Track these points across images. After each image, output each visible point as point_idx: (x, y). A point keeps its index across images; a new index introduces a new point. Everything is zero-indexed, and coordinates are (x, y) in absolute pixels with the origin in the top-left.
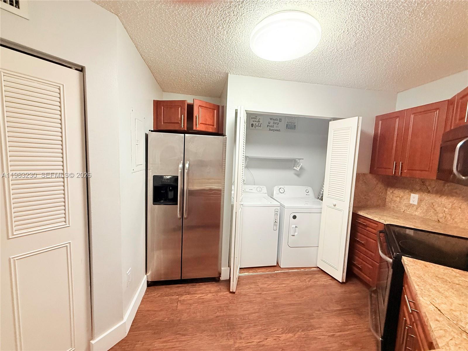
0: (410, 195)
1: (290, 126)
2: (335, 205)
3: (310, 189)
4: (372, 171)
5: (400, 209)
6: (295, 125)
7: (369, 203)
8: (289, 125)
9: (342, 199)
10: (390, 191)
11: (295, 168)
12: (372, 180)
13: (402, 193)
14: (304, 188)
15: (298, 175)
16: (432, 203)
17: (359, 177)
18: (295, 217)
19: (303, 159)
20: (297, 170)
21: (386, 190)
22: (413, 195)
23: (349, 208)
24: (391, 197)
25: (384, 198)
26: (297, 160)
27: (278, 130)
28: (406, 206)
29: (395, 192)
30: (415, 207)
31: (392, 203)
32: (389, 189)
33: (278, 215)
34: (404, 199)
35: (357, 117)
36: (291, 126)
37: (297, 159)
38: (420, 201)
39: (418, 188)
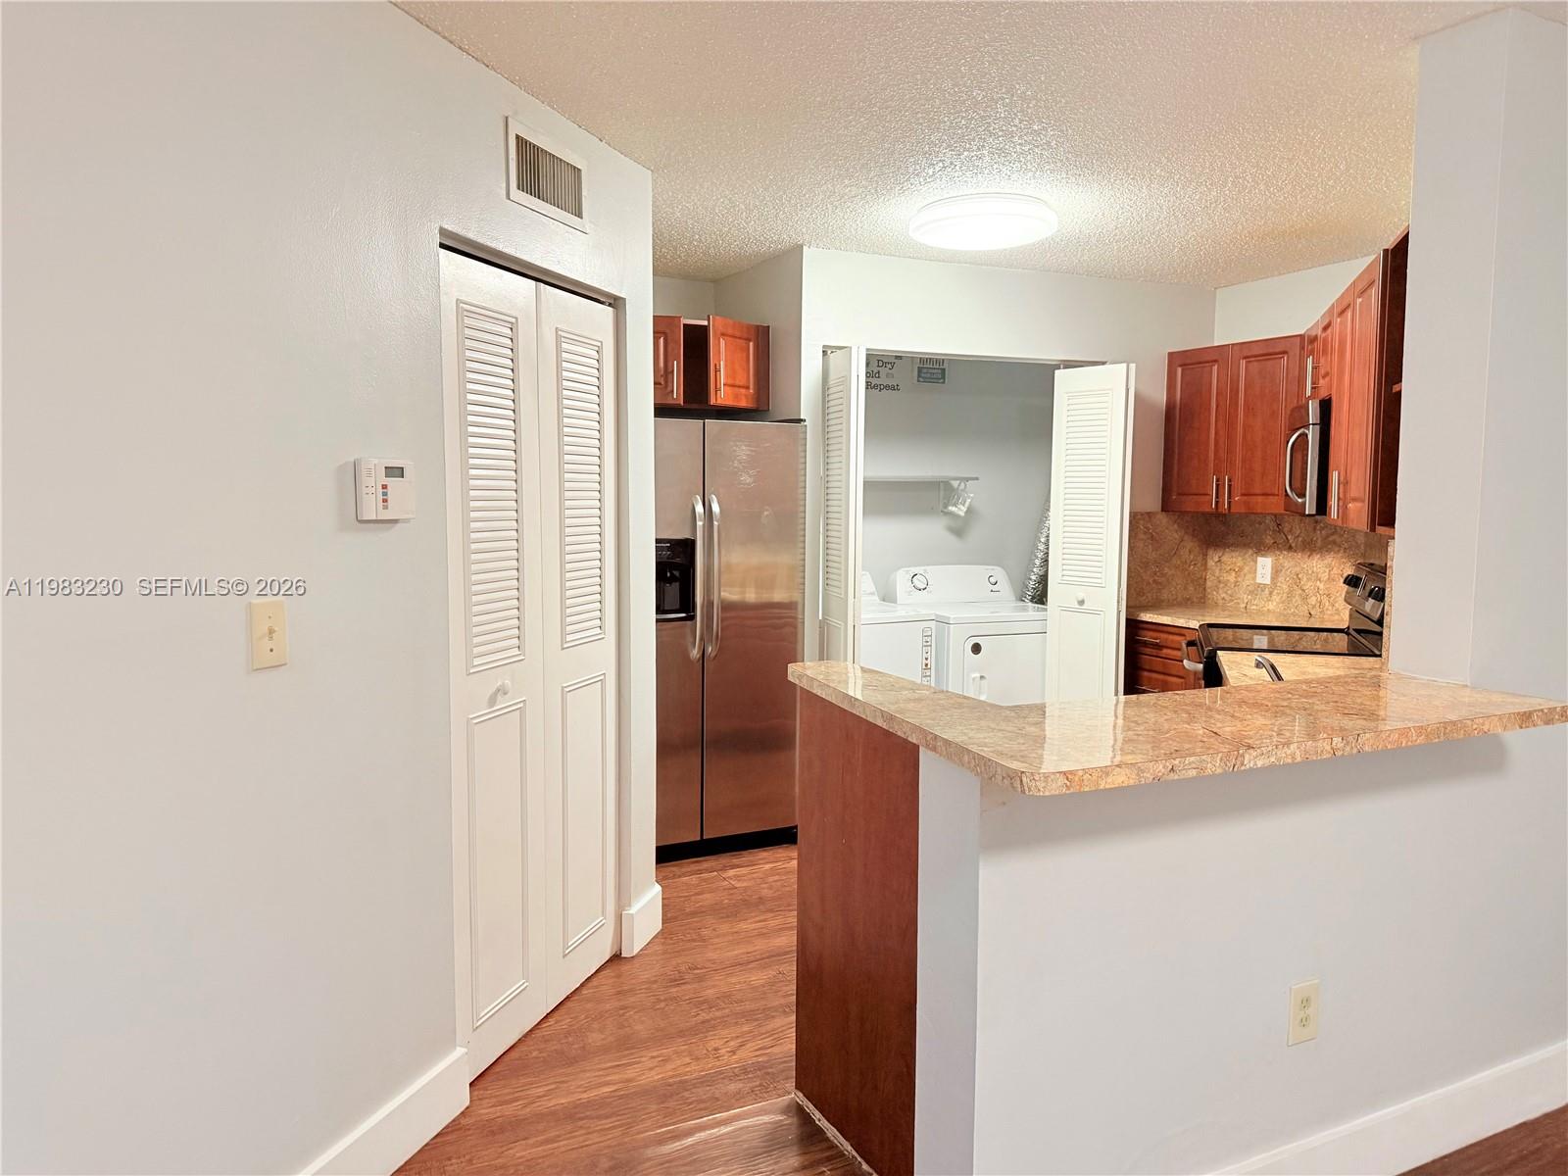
0: (1256, 562)
1: (931, 371)
2: (1081, 602)
3: (999, 573)
4: (1166, 506)
5: (1238, 603)
6: (944, 369)
7: (1165, 595)
8: (925, 371)
9: (1099, 581)
10: (1213, 557)
11: (952, 508)
12: (1169, 529)
13: (1240, 558)
14: (984, 571)
15: (959, 530)
16: (1297, 575)
17: (1138, 523)
18: (976, 649)
19: (977, 479)
20: (958, 516)
21: (1205, 555)
22: (1260, 559)
23: (1118, 602)
24: (1217, 574)
25: (1201, 578)
26: (955, 484)
27: (893, 388)
28: (1251, 592)
29: (1224, 559)
30: (1267, 591)
31: (1221, 591)
32: (1211, 552)
33: (931, 646)
34: (1245, 575)
35: (1125, 365)
36: (933, 371)
37: (956, 479)
38: (1276, 572)
39: (1269, 540)
